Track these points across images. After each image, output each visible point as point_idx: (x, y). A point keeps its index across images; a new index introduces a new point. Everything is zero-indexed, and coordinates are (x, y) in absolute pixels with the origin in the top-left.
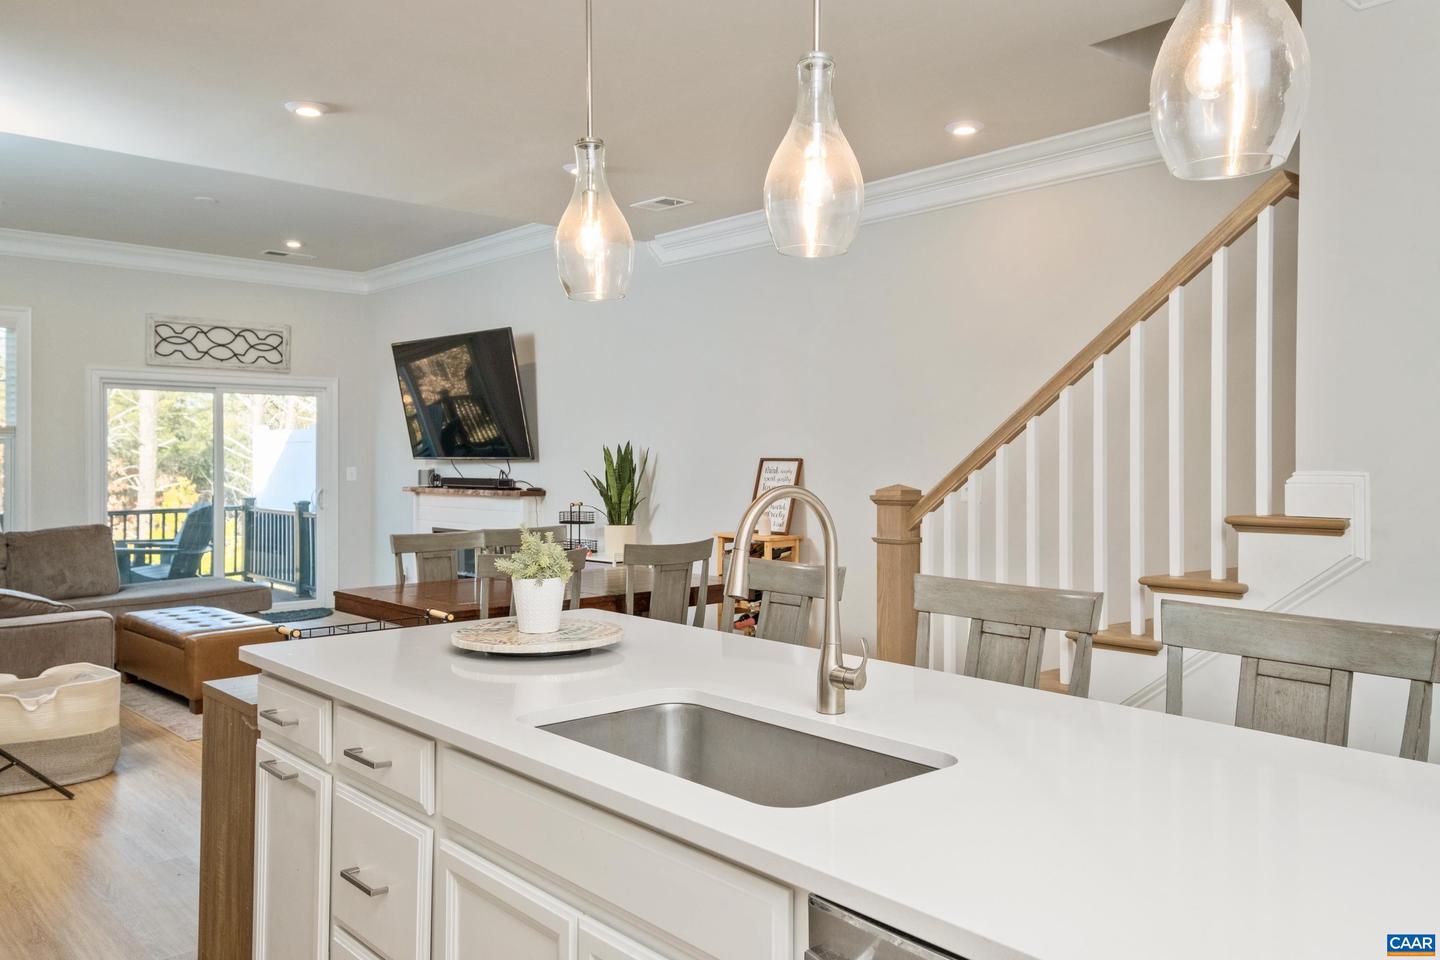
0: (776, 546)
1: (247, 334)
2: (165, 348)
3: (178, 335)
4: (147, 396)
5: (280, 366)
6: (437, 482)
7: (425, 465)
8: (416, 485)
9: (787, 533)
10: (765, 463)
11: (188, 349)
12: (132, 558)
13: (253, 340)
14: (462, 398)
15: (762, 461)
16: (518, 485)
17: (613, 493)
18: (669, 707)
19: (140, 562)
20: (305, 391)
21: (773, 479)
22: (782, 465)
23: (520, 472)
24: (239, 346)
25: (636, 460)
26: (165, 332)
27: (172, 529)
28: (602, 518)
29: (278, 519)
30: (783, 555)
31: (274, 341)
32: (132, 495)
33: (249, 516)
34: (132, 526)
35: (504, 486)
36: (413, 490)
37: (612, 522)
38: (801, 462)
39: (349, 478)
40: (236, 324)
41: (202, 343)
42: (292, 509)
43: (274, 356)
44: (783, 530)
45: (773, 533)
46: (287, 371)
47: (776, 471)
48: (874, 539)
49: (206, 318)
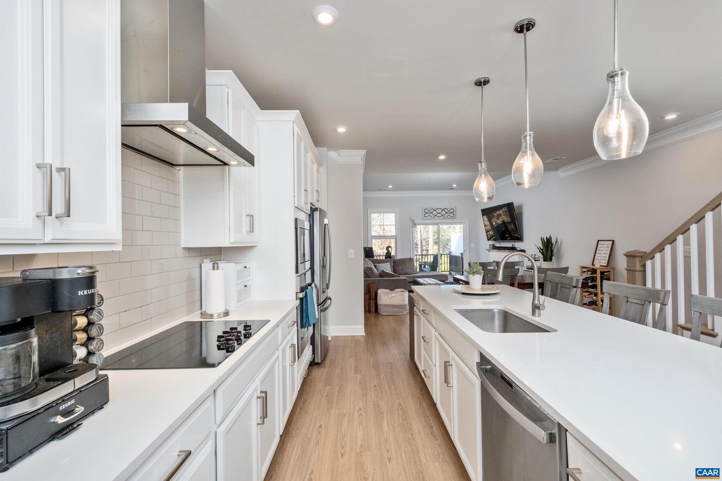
0: (602, 270)
1: (445, 210)
2: (426, 215)
3: (429, 211)
4: (431, 227)
5: (453, 217)
6: (495, 248)
7: (491, 242)
8: (489, 248)
9: (607, 266)
10: (600, 242)
11: (431, 215)
12: (423, 266)
13: (447, 211)
14: (509, 223)
15: (598, 241)
16: (517, 249)
17: (544, 251)
18: (495, 310)
19: (425, 267)
20: (461, 223)
21: (603, 247)
22: (606, 243)
23: (518, 245)
24: (443, 213)
25: (554, 241)
26: (426, 211)
27: (430, 259)
28: (541, 259)
29: (456, 257)
30: (605, 274)
31: (452, 211)
32: (427, 250)
33: (450, 256)
34: (426, 258)
35: (513, 249)
36: (488, 250)
37: (544, 260)
38: (613, 241)
39: (472, 246)
40: (442, 207)
41: (435, 213)
42: (460, 255)
43: (452, 215)
44: (606, 265)
45: (601, 266)
46: (455, 218)
47: (604, 245)
48: (626, 269)
49: (436, 207)
